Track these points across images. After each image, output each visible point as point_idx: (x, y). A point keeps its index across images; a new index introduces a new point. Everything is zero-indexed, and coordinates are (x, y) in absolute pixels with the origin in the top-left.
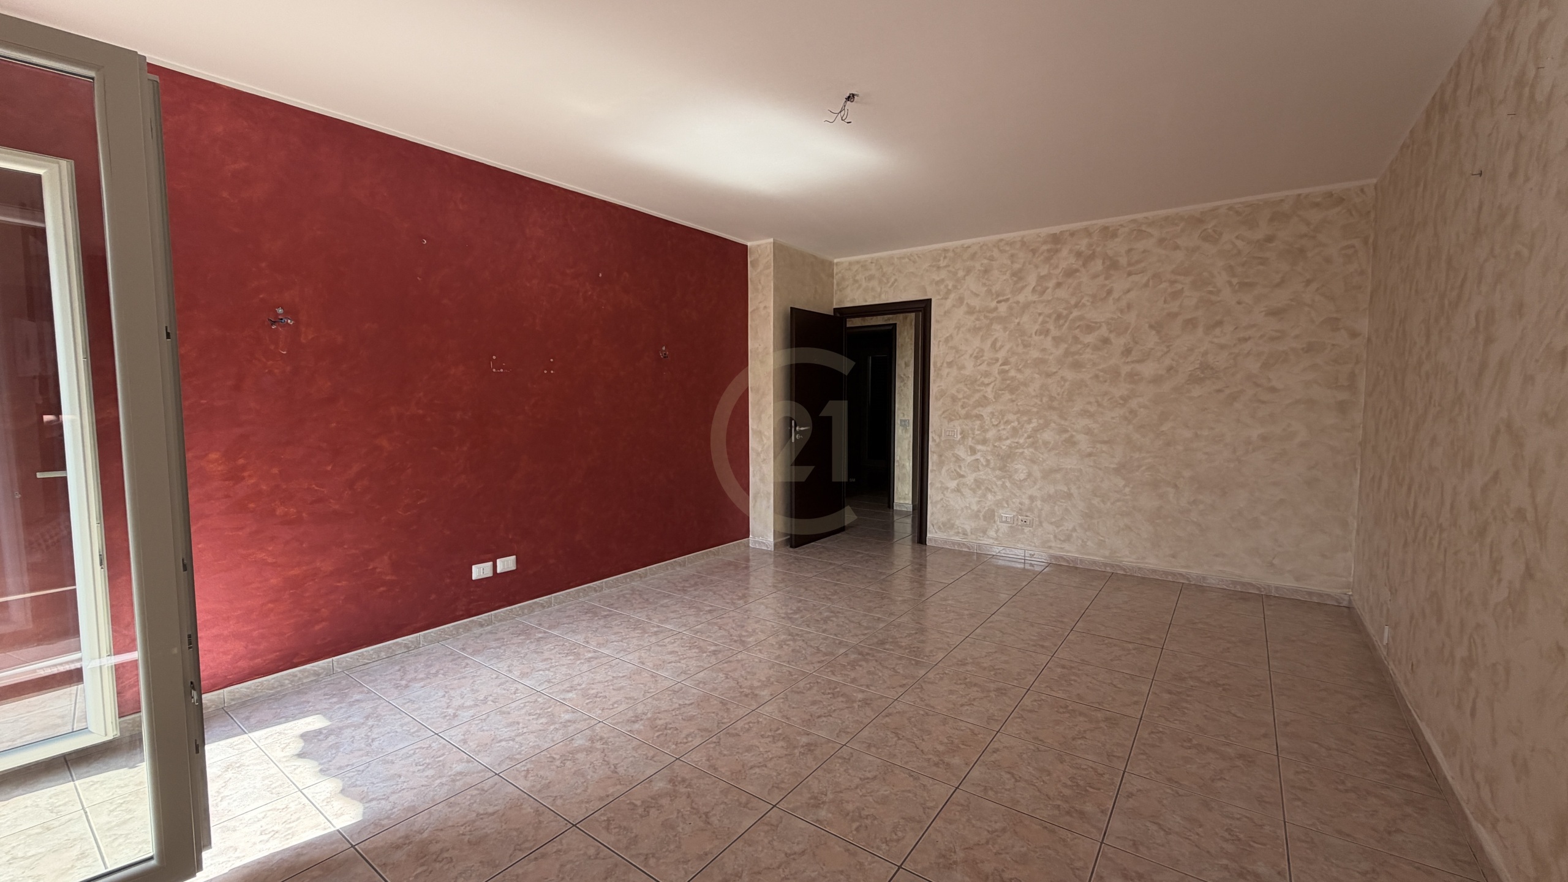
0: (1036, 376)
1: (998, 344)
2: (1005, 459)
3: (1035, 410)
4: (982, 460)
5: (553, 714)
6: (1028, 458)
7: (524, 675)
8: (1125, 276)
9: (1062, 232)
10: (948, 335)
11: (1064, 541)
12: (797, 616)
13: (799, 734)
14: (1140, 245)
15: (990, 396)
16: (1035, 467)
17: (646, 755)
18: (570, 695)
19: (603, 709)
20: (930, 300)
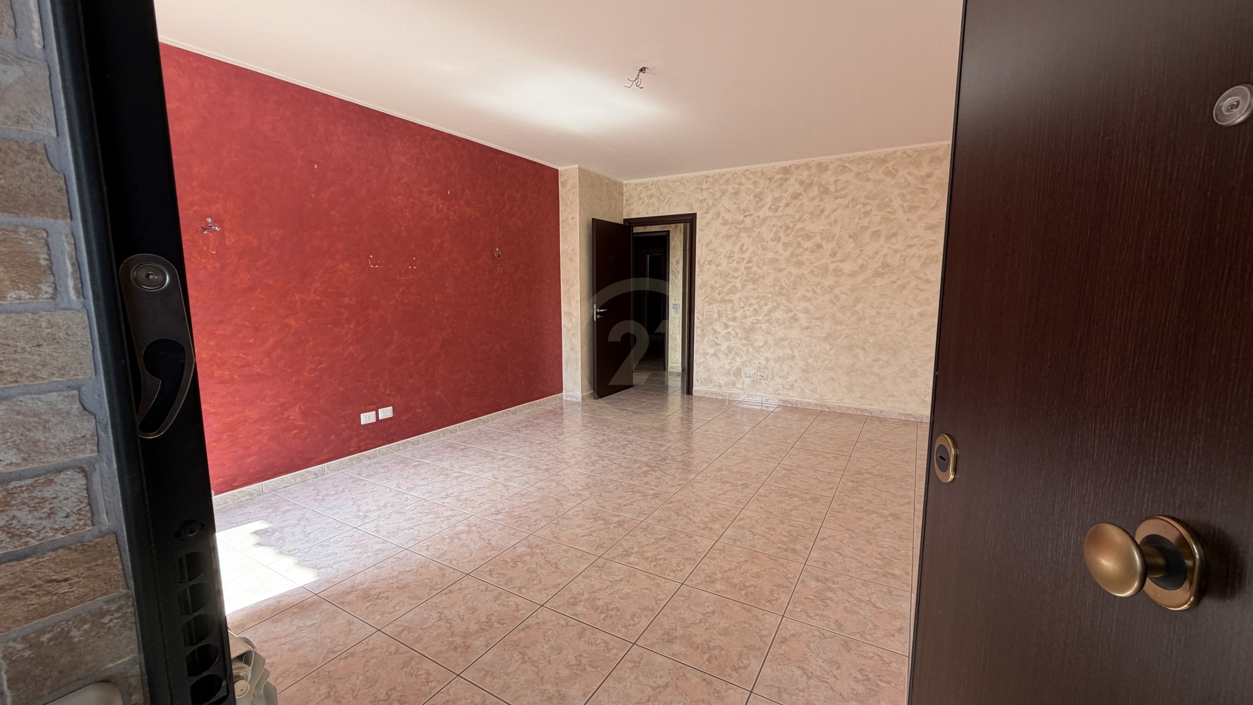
0: (771, 271)
1: (745, 248)
2: (749, 331)
3: (770, 296)
4: (732, 332)
5: (437, 512)
6: (765, 330)
7: (409, 489)
8: (833, 199)
9: (790, 166)
10: (708, 241)
11: (789, 389)
12: (604, 445)
13: (612, 516)
14: (844, 178)
15: (739, 286)
16: (770, 337)
17: (509, 533)
18: (447, 500)
19: (473, 508)
20: (696, 214)
